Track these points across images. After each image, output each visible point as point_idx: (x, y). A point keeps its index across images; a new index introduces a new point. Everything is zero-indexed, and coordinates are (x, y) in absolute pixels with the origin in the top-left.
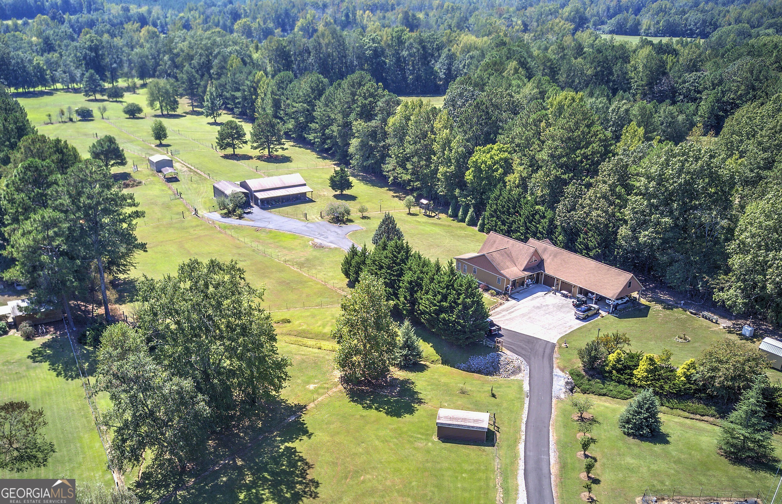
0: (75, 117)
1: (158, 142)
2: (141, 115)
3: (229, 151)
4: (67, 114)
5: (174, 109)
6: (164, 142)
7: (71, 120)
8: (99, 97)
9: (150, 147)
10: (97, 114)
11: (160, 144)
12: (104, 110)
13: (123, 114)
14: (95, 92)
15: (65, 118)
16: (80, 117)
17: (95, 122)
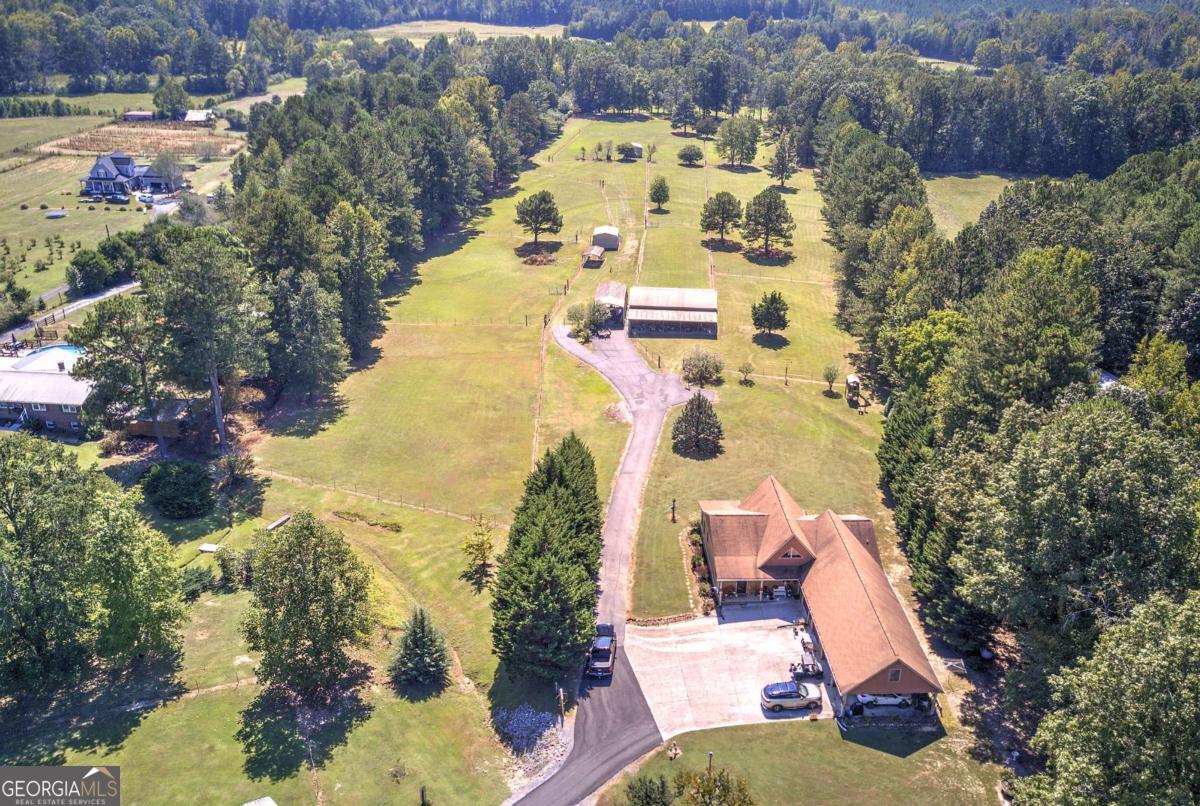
0: (616, 156)
1: (655, 205)
2: (700, 162)
3: (714, 235)
4: (605, 151)
5: (750, 158)
6: (665, 206)
7: (609, 158)
8: (689, 130)
9: (642, 210)
10: (645, 154)
11: (659, 208)
12: (653, 150)
13: (676, 158)
14: (685, 124)
15: (602, 155)
16: (622, 156)
17: (633, 165)
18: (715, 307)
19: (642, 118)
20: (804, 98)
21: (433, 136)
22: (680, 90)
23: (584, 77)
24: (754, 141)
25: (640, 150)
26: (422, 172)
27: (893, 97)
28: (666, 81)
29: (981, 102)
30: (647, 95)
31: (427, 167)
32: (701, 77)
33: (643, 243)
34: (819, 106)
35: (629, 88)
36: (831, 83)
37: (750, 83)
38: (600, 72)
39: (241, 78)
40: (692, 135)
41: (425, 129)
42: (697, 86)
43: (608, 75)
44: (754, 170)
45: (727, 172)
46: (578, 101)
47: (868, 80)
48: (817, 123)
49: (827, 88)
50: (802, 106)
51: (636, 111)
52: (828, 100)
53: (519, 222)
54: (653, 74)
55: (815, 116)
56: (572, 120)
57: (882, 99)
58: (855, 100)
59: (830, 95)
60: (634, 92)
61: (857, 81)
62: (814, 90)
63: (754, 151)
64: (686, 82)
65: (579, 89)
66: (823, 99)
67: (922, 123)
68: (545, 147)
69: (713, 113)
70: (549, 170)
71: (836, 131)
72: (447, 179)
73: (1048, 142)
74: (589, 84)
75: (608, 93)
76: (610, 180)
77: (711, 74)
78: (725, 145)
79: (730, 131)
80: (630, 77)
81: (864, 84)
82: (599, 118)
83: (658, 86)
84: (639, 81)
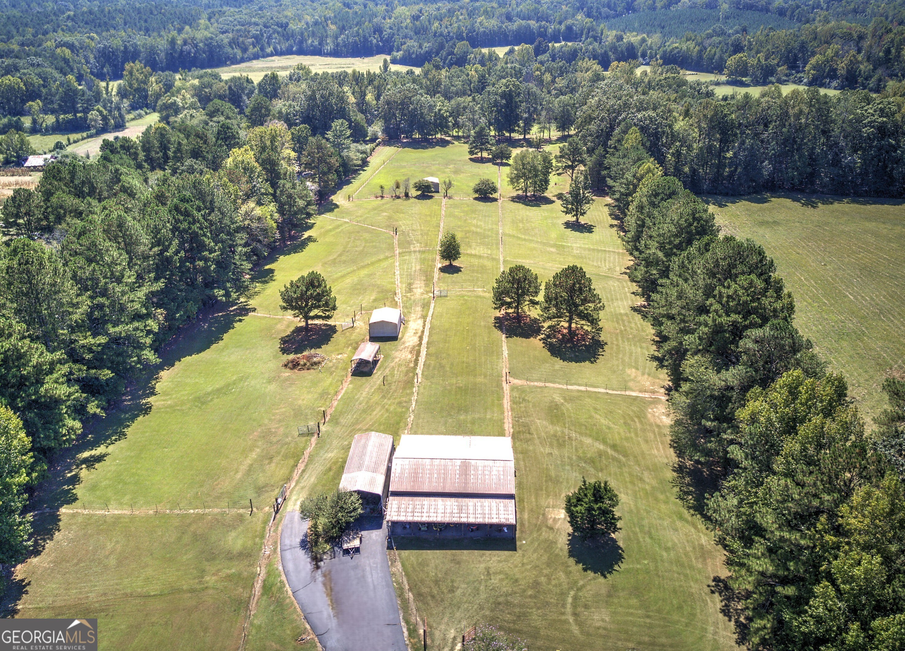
0: (413, 192)
1: (445, 261)
2: (495, 195)
4: (402, 189)
5: (543, 189)
7: (407, 195)
8: (485, 155)
9: (432, 267)
10: (442, 189)
11: (451, 264)
12: (449, 185)
13: (471, 191)
14: (481, 150)
15: (401, 191)
16: (419, 193)
17: (429, 201)
18: (513, 491)
19: (444, 143)
20: (593, 127)
21: (187, 214)
22: (477, 117)
23: (390, 109)
24: (546, 173)
25: (436, 185)
26: (169, 260)
27: (680, 125)
28: (465, 108)
29: (766, 126)
30: (447, 121)
31: (177, 253)
32: (496, 104)
33: (428, 325)
34: (608, 135)
35: (430, 117)
36: (619, 114)
37: (539, 108)
38: (404, 104)
39: (100, 118)
40: (488, 161)
41: (177, 208)
42: (492, 112)
43: (412, 107)
44: (548, 201)
45: (521, 206)
46: (386, 131)
47: (654, 109)
48: (607, 152)
49: (616, 117)
50: (591, 135)
51: (439, 136)
52: (617, 131)
53: (285, 308)
54: (453, 102)
55: (605, 145)
56: (380, 149)
57: (670, 126)
58: (643, 129)
59: (619, 124)
60: (435, 121)
61: (646, 109)
62: (602, 120)
63: (547, 182)
64: (481, 108)
65: (387, 118)
66: (612, 128)
67: (710, 148)
68: (348, 182)
69: (507, 134)
70: (347, 213)
71: (633, 169)
72: (201, 263)
73: (836, 162)
74: (394, 115)
75: (412, 122)
76: (404, 224)
77: (504, 101)
78: (518, 177)
79: (523, 164)
80: (431, 108)
81: (651, 113)
82: (404, 145)
83: (456, 113)
84: (440, 110)
